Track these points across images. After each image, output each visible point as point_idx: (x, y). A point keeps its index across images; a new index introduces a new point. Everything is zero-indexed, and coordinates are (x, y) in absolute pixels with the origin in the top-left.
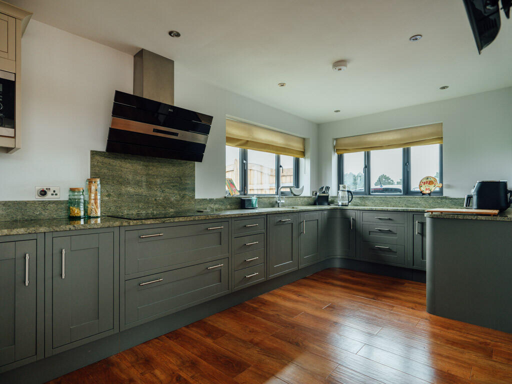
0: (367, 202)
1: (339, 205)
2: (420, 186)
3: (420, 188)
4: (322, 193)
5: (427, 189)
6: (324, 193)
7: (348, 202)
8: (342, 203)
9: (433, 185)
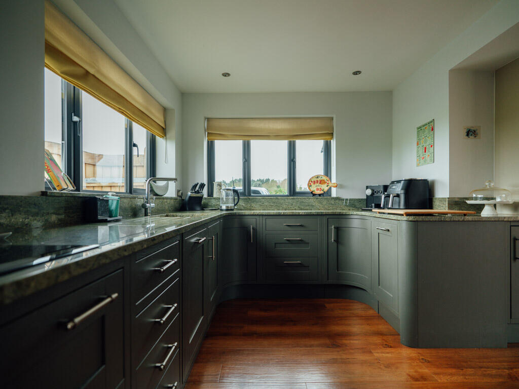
0: (253, 205)
1: (222, 210)
2: (309, 186)
3: (309, 188)
4: (195, 192)
5: (318, 189)
6: (198, 192)
7: (233, 205)
8: (227, 207)
9: (326, 185)
